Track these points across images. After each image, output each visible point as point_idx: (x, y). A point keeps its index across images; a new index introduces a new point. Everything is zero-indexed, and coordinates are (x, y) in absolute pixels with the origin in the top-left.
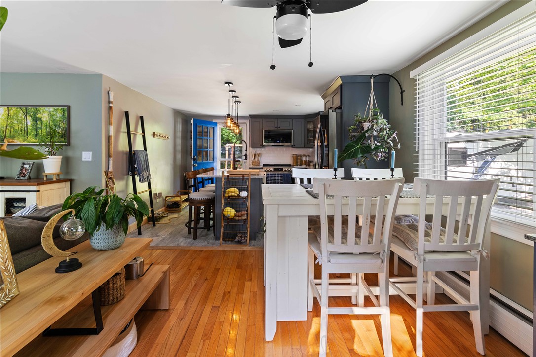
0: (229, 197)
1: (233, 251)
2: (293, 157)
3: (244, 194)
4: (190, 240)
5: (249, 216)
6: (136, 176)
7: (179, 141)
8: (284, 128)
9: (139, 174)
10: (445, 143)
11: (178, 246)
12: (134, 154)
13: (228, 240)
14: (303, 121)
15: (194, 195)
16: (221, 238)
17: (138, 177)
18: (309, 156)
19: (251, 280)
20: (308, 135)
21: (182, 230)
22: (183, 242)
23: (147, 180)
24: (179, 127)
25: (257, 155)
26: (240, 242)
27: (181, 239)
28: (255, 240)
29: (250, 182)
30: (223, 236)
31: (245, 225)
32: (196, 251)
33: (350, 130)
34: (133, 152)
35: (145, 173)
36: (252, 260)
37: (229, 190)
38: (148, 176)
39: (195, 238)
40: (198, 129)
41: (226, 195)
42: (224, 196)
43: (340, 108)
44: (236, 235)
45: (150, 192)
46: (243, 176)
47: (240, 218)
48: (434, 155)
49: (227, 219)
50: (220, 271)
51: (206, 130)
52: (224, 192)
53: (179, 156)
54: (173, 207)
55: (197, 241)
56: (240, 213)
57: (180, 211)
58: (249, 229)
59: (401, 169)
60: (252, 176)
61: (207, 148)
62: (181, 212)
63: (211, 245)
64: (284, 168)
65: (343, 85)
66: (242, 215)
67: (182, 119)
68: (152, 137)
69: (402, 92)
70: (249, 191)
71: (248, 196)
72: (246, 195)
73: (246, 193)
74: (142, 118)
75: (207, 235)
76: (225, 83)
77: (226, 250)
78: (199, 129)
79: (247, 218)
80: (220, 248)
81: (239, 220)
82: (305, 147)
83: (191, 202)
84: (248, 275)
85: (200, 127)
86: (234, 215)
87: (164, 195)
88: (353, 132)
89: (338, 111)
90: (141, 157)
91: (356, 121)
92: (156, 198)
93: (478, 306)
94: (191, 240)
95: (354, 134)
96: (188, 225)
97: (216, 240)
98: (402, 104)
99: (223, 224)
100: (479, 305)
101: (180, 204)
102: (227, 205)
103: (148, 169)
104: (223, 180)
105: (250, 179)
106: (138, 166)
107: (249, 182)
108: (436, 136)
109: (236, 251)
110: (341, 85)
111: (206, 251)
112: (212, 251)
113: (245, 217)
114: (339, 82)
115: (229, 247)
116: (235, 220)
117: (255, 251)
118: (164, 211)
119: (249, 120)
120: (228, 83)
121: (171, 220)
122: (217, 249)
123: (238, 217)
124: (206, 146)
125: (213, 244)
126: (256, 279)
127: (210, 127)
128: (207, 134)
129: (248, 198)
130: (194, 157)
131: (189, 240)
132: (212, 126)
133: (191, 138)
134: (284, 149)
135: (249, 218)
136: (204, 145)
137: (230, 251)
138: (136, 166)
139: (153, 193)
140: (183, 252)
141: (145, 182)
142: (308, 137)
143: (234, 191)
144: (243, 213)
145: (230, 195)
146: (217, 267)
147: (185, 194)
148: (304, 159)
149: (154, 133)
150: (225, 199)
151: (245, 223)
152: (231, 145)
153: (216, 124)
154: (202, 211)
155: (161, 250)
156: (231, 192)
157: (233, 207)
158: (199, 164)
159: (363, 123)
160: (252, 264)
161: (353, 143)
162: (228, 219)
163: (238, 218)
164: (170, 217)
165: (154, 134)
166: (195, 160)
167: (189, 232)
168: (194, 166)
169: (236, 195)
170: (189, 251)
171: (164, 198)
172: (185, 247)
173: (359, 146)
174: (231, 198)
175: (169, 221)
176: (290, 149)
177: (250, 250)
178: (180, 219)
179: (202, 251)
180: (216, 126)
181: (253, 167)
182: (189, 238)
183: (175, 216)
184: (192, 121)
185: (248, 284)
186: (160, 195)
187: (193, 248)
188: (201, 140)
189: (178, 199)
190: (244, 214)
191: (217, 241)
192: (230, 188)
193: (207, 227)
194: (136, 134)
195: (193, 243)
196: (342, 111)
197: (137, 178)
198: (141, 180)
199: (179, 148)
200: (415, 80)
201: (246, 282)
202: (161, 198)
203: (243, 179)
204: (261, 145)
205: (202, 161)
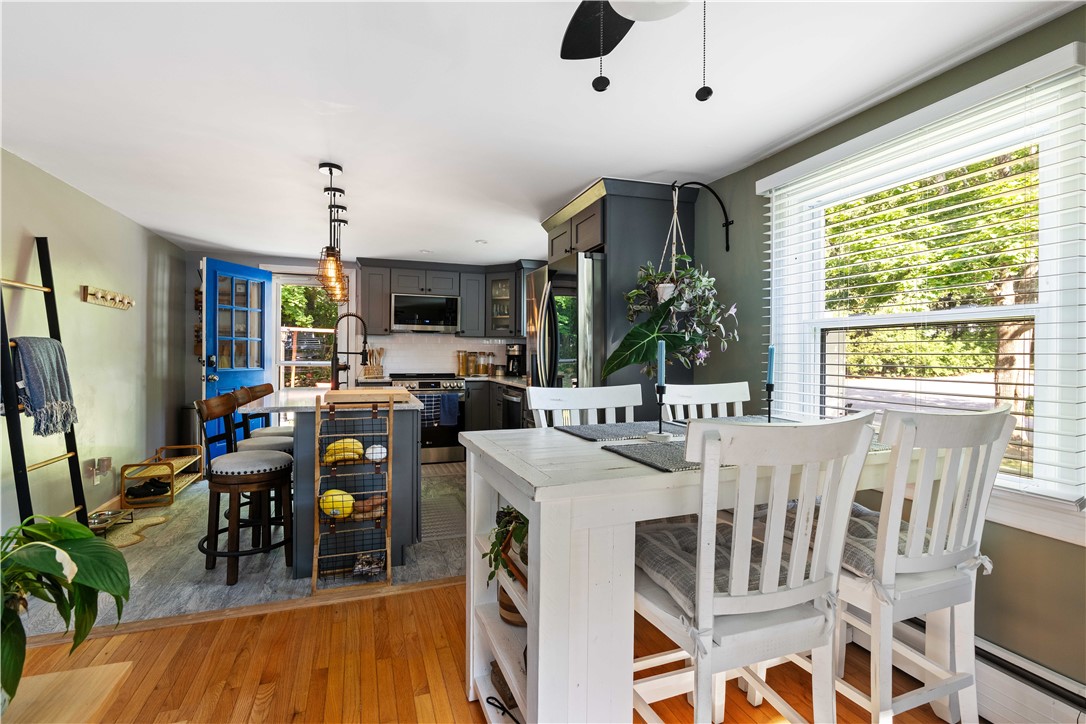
0: (335, 463)
1: (352, 603)
2: (459, 356)
3: (377, 453)
4: (216, 588)
5: (389, 508)
6: (22, 416)
7: (162, 316)
8: (439, 292)
9: (34, 410)
10: (822, 330)
11: (182, 615)
12: (15, 349)
13: (334, 574)
14: (481, 278)
15: (225, 464)
16: (315, 574)
17: (32, 419)
18: (492, 354)
19: (426, 690)
20: (492, 309)
21: (185, 559)
22: (194, 599)
23: (64, 425)
24: (163, 279)
25: (375, 353)
26: (365, 577)
27: (188, 590)
28: (403, 564)
29: (392, 421)
30: (319, 566)
31: (378, 531)
32: (241, 623)
33: (629, 299)
34: (10, 344)
35: (56, 407)
36: (412, 626)
37: (339, 444)
38: (66, 416)
39: (232, 580)
40: (220, 285)
41: (330, 459)
42: (321, 461)
43: (600, 249)
44: (354, 559)
45: (74, 462)
46: (375, 407)
47: (367, 516)
48: (803, 355)
49: (330, 521)
50: (331, 677)
51: (241, 289)
52: (323, 451)
53: (162, 355)
54: (148, 493)
55: (239, 587)
56: (368, 503)
57: (171, 502)
58: (388, 541)
59: (747, 383)
60: (397, 407)
61: (245, 334)
62: (174, 506)
63: (286, 597)
64: (441, 382)
65: (608, 198)
66: (374, 507)
67: (172, 259)
68: (78, 300)
69: (727, 224)
70: (391, 445)
71: (387, 458)
72: (384, 455)
73: (384, 450)
74: (42, 244)
75: (264, 566)
76: (322, 165)
77: (332, 606)
78: (222, 286)
79: (386, 513)
80: (315, 603)
81: (364, 520)
82: (486, 336)
83: (218, 482)
84: (413, 674)
85: (224, 280)
86: (349, 510)
87: (117, 465)
88: (636, 302)
89: (598, 256)
90: (44, 359)
91: (643, 279)
92: (90, 475)
93: (971, 677)
94: (218, 588)
95: (637, 307)
96: (205, 545)
97: (295, 578)
98: (728, 249)
99: (318, 536)
100: (974, 674)
101: (169, 484)
102: (328, 485)
103: (66, 393)
104: (319, 420)
105: (391, 414)
106: (28, 384)
107: (390, 422)
108: (805, 317)
109: (360, 603)
110: (603, 200)
111: (274, 617)
112: (291, 613)
113: (379, 512)
114: (600, 191)
115: (339, 594)
116: (354, 521)
117: (412, 595)
118: (116, 507)
119: (354, 271)
120: (331, 166)
121: (143, 533)
122: (304, 606)
123: (363, 512)
124: (242, 329)
125: (291, 592)
126: (442, 684)
127: (254, 281)
128: (244, 298)
129: (387, 462)
130: (208, 357)
131: (212, 590)
132: (259, 280)
133: (198, 308)
134: (439, 339)
135: (389, 514)
136: (237, 327)
137: (345, 606)
138: (20, 385)
139: (82, 459)
140: (201, 631)
141: (56, 431)
142: (493, 314)
143: (349, 447)
144: (377, 501)
145: (339, 457)
146: (320, 665)
147: (181, 454)
148: (482, 361)
149: (85, 289)
150: (327, 468)
151: (378, 526)
152: (292, 329)
153: (269, 275)
154: (243, 500)
155: (123, 638)
156: (344, 450)
157: (347, 489)
158: (223, 375)
159: (658, 284)
160: (415, 638)
161: (641, 326)
162: (333, 520)
163: (361, 516)
164: (139, 523)
165: (84, 293)
166: (210, 364)
167: (211, 565)
168: (208, 380)
169: (356, 457)
170: (217, 625)
171: (119, 470)
172: (205, 614)
173: (655, 335)
174: (344, 464)
175: (137, 538)
176: (453, 338)
177: (398, 596)
178: (170, 526)
179: (260, 618)
180: (270, 279)
181: (369, 381)
182: (212, 582)
183: (154, 520)
184: (203, 265)
185: (423, 702)
186: (102, 465)
187: (230, 615)
188: (228, 314)
189: (162, 470)
190: (378, 505)
191: (299, 582)
192: (336, 439)
193: (263, 545)
194: (20, 288)
195: (229, 596)
196: (605, 256)
197: (27, 423)
198: (43, 427)
199: (162, 333)
200: (768, 200)
201: (416, 698)
202: (109, 474)
203: (375, 416)
204: (386, 330)
205: (232, 367)
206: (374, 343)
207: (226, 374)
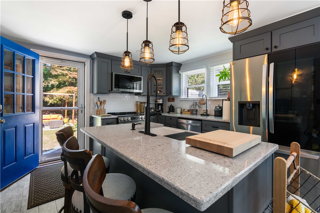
2: (137, 104)
8: (133, 74)
153: (37, 56)
204: (110, 91)
205: (14, 113)
206: (102, 97)
207: (10, 117)
